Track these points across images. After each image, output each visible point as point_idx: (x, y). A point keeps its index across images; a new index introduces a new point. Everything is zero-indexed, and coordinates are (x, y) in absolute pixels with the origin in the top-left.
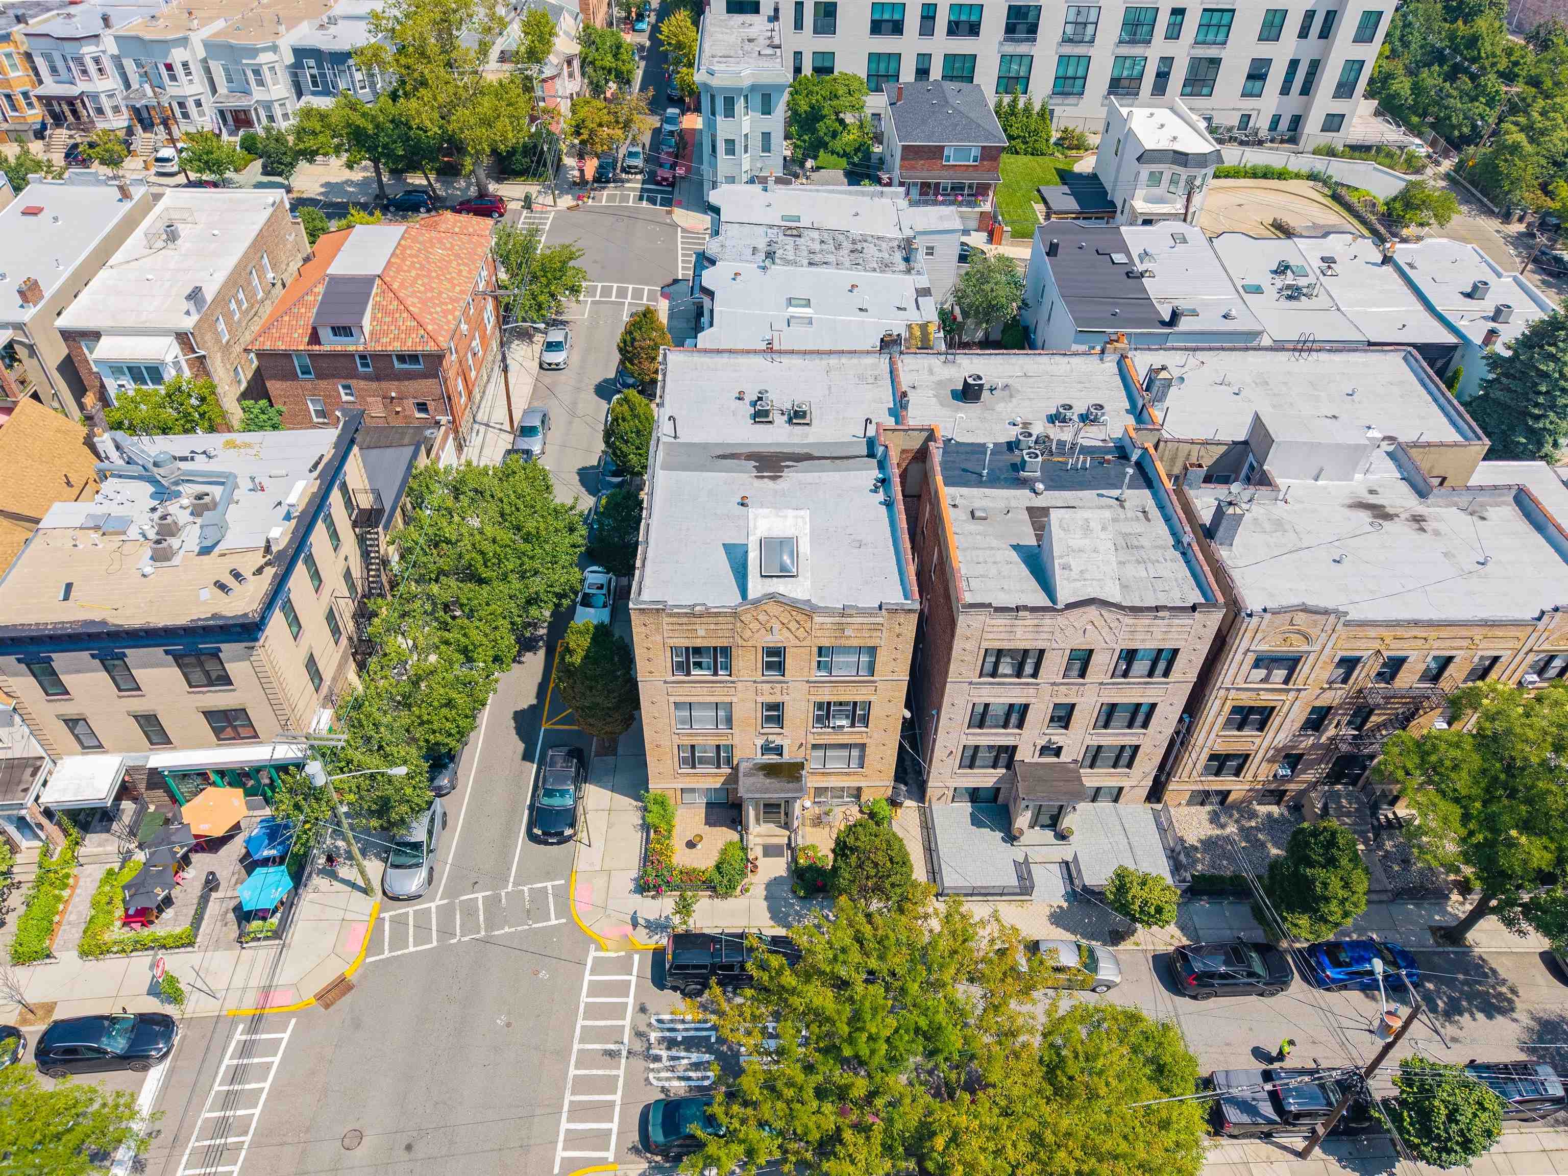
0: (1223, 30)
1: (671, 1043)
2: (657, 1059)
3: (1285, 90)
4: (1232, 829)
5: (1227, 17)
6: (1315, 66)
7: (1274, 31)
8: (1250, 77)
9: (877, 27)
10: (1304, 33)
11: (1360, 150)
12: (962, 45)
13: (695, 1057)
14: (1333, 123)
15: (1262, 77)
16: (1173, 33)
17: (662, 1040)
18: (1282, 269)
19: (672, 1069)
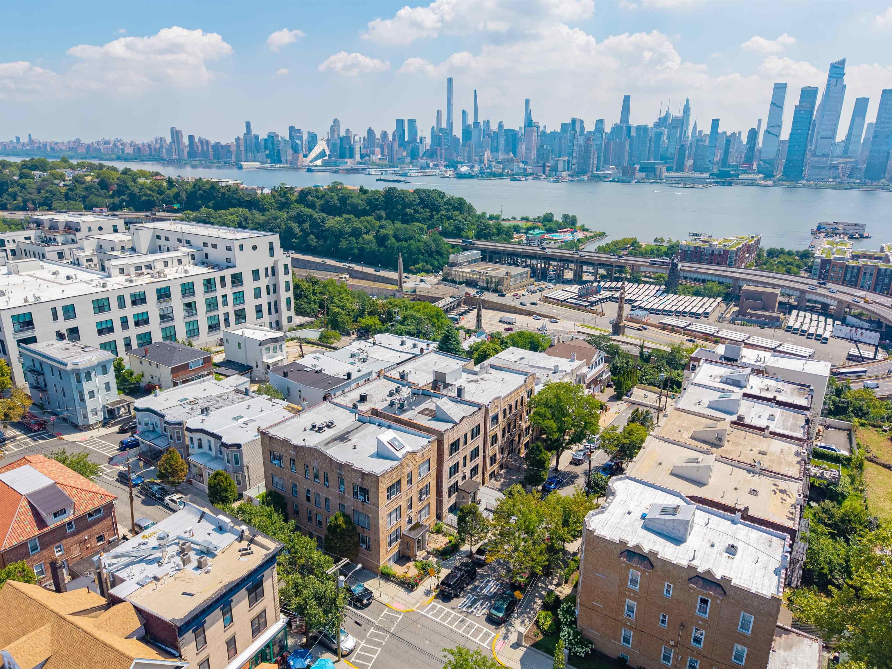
0: (242, 298)
1: (470, 607)
2: (472, 612)
3: (270, 313)
4: (502, 480)
5: (241, 294)
6: (276, 302)
7: (259, 294)
8: (257, 312)
9: (100, 332)
10: (268, 293)
11: (301, 326)
12: (143, 329)
13: (479, 604)
14: (290, 319)
15: (261, 311)
16: (225, 304)
17: (467, 608)
18: (353, 356)
19: (478, 610)
